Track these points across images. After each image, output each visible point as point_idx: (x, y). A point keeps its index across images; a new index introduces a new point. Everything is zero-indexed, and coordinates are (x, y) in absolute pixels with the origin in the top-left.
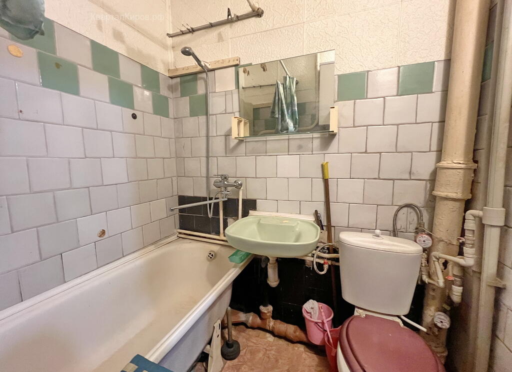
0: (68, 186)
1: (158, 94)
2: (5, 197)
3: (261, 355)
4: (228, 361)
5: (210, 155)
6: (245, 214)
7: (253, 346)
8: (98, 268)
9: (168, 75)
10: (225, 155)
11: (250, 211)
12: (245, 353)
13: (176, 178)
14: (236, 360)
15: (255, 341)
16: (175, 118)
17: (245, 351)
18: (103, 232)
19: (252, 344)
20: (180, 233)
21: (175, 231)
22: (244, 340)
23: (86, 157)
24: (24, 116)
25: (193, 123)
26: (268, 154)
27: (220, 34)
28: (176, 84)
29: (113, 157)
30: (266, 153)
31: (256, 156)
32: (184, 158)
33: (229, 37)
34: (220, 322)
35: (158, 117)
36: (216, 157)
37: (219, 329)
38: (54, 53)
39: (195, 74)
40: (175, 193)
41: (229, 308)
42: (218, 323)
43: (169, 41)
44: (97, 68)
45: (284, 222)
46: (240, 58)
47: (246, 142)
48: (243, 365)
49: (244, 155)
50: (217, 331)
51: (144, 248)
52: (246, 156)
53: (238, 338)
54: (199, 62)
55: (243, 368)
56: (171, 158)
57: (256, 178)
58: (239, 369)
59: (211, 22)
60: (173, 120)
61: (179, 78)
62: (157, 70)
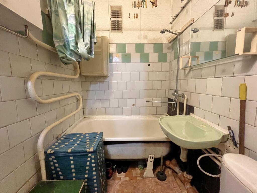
0: (126, 89)
1: (162, 53)
2: (113, 90)
4: (157, 178)
5: (179, 79)
6: (187, 114)
7: (172, 186)
8: (131, 115)
10: (183, 79)
11: (191, 113)
13: (168, 89)
14: (160, 181)
15: (175, 185)
17: (166, 183)
18: (134, 105)
21: (165, 114)
22: (171, 180)
23: (131, 81)
24: (118, 71)
25: (175, 63)
26: (203, 77)
27: (187, 10)
28: (171, 46)
29: (139, 81)
30: (201, 77)
31: (196, 79)
32: (171, 80)
33: (190, 8)
34: (153, 156)
35: (161, 63)
36: (181, 80)
37: (152, 159)
38: (126, 52)
39: (176, 38)
40: (167, 96)
41: (162, 156)
42: (152, 156)
43: (171, 25)
44: (137, 52)
45: (201, 126)
46: (194, 19)
47: (192, 70)
48: (161, 186)
49: (191, 78)
50: (150, 159)
51: (148, 115)
52: (192, 79)
53: (169, 176)
54: (172, 33)
55: (159, 186)
56: (166, 80)
57: (195, 93)
58: (158, 185)
59: (182, 6)
60: (169, 63)
61: (172, 42)
62: (162, 43)
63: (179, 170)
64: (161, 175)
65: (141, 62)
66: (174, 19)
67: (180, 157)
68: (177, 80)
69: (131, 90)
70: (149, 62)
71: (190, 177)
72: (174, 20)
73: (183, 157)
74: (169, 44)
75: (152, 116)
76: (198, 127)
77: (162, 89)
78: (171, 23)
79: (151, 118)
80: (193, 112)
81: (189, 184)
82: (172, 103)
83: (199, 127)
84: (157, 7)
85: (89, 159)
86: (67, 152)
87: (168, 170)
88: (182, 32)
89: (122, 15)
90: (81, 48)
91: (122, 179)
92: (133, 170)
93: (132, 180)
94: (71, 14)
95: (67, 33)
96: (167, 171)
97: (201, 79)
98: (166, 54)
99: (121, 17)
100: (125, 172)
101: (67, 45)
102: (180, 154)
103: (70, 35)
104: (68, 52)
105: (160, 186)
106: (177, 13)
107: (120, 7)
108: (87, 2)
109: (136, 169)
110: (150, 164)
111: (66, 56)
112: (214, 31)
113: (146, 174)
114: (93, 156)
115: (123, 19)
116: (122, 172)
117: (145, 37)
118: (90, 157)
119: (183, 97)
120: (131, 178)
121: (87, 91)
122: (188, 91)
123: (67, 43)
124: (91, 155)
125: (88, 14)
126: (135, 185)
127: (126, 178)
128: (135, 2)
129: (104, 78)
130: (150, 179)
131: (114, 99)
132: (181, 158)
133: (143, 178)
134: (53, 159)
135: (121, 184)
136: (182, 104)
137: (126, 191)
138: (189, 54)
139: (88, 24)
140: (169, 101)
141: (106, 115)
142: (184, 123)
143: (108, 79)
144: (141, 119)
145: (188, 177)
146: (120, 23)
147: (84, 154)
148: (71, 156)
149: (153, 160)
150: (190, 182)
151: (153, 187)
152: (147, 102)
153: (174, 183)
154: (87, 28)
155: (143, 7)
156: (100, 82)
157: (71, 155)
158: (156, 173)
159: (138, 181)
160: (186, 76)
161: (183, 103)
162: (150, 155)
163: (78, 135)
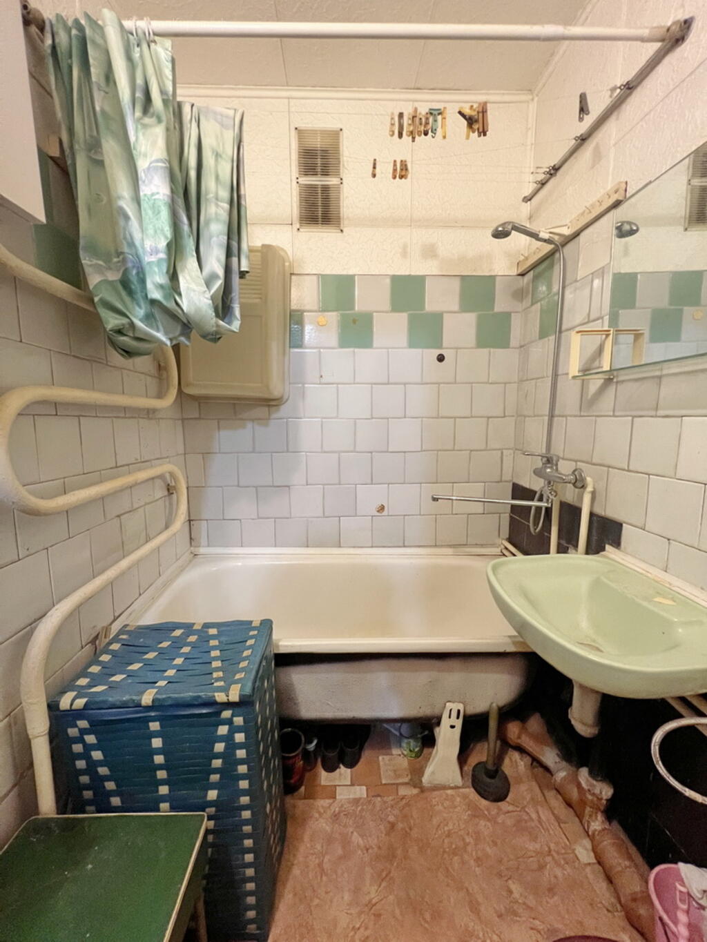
0: (352, 449)
1: (491, 312)
2: (304, 453)
3: (532, 846)
4: (473, 790)
5: (557, 412)
6: (595, 548)
7: (531, 820)
8: (372, 547)
9: (515, 274)
10: (579, 414)
11: (607, 547)
12: (508, 812)
13: (512, 451)
14: (484, 802)
15: (543, 818)
16: (521, 347)
17: (511, 808)
18: (382, 508)
19: (534, 816)
20: (506, 548)
21: (499, 541)
22: (528, 797)
23: (372, 418)
24: (323, 380)
25: (542, 351)
26: (661, 412)
27: (597, 148)
28: (528, 284)
29: (405, 417)
30: (657, 409)
31: (634, 417)
32: (525, 416)
33: (612, 142)
34: (461, 707)
35: (486, 351)
36: (566, 416)
37: (458, 718)
38: (353, 308)
39: (551, 255)
40: (507, 477)
41: (494, 705)
42: (455, 706)
43: (526, 208)
44: (396, 307)
45: (657, 599)
46: (626, 183)
47: (617, 382)
48: (489, 820)
49: (611, 414)
50: (450, 717)
51: (436, 546)
52: (614, 416)
53: (519, 781)
54: (534, 236)
55: (482, 823)
56: (505, 417)
57: (629, 471)
58: (478, 817)
59: (579, 135)
60: (518, 351)
61: (532, 272)
62: (493, 274)
63: (557, 759)
64: (488, 780)
65: (412, 344)
66: (543, 184)
67: (570, 716)
68: (552, 416)
69: (371, 452)
70: (441, 347)
71: (606, 791)
72: (540, 185)
73: (582, 718)
74: (520, 277)
75: (450, 551)
76: (645, 604)
77: (490, 450)
78: (527, 199)
79: (446, 559)
80: (617, 543)
81: (600, 817)
82: (530, 508)
83: (651, 607)
84: (485, 135)
85: (223, 730)
86: (140, 706)
87: (516, 755)
88: (576, 235)
89: (341, 165)
90: (192, 294)
91: (344, 795)
92: (380, 758)
93: (379, 799)
94: (154, 158)
95: (137, 235)
96: (511, 759)
97: (656, 416)
98: (507, 316)
99: (337, 174)
100: (351, 765)
101: (136, 283)
102: (570, 704)
103: (148, 244)
104: (140, 307)
105: (489, 824)
106: (554, 161)
107: (336, 135)
108: (215, 113)
109: (392, 755)
110: (448, 736)
111: (132, 325)
112: (688, 233)
113: (433, 773)
114: (239, 721)
115: (344, 181)
116: (341, 766)
117: (430, 252)
118: (229, 722)
119: (579, 483)
120: (377, 789)
121: (206, 454)
122: (594, 461)
123: (134, 272)
124: (233, 715)
125: (216, 160)
126: (391, 818)
127: (358, 788)
128: (401, 115)
129: (269, 406)
130: (449, 792)
131: (307, 485)
132: (576, 720)
133: (422, 790)
134: (83, 732)
135: (339, 813)
136: (571, 513)
137: (361, 841)
138: (601, 318)
139: (217, 199)
140: (513, 498)
141: (275, 546)
142: (584, 583)
143: (284, 410)
144: (406, 561)
145: (597, 791)
146: (332, 195)
147: (204, 711)
148: (154, 719)
149: (459, 724)
150: (602, 808)
151: (462, 826)
152: (435, 499)
153: (540, 809)
154: (214, 216)
155: (430, 133)
156: (253, 420)
157: (153, 714)
158: (468, 768)
159: (404, 801)
160: (588, 404)
161: (577, 504)
162: (448, 704)
163: (178, 633)
